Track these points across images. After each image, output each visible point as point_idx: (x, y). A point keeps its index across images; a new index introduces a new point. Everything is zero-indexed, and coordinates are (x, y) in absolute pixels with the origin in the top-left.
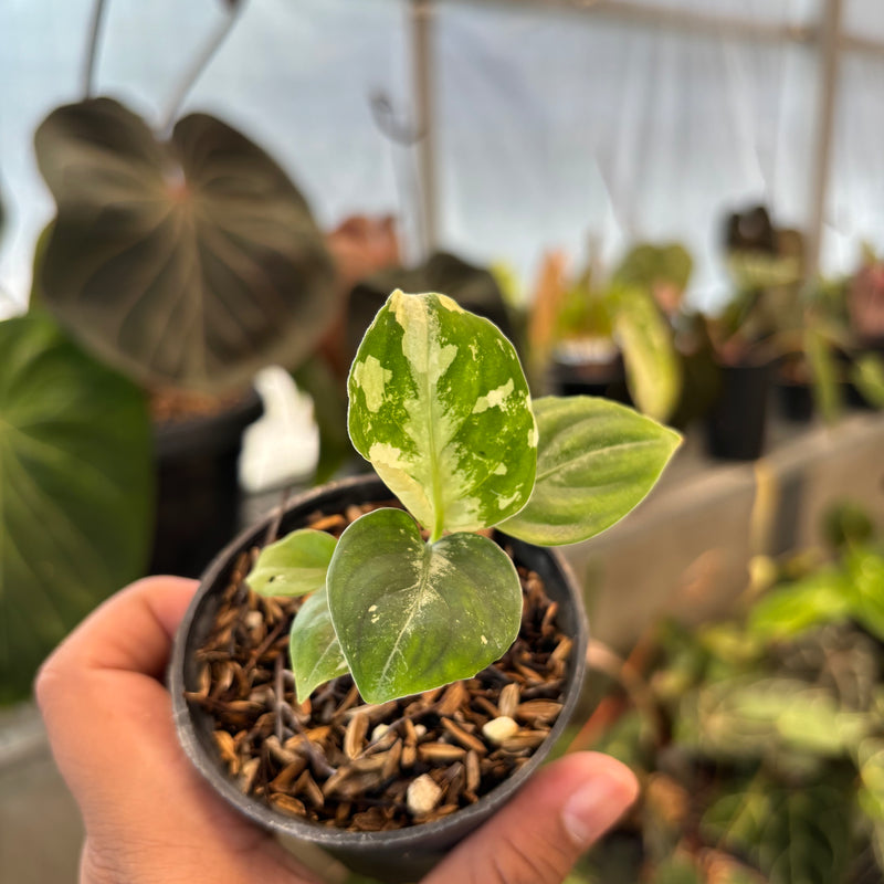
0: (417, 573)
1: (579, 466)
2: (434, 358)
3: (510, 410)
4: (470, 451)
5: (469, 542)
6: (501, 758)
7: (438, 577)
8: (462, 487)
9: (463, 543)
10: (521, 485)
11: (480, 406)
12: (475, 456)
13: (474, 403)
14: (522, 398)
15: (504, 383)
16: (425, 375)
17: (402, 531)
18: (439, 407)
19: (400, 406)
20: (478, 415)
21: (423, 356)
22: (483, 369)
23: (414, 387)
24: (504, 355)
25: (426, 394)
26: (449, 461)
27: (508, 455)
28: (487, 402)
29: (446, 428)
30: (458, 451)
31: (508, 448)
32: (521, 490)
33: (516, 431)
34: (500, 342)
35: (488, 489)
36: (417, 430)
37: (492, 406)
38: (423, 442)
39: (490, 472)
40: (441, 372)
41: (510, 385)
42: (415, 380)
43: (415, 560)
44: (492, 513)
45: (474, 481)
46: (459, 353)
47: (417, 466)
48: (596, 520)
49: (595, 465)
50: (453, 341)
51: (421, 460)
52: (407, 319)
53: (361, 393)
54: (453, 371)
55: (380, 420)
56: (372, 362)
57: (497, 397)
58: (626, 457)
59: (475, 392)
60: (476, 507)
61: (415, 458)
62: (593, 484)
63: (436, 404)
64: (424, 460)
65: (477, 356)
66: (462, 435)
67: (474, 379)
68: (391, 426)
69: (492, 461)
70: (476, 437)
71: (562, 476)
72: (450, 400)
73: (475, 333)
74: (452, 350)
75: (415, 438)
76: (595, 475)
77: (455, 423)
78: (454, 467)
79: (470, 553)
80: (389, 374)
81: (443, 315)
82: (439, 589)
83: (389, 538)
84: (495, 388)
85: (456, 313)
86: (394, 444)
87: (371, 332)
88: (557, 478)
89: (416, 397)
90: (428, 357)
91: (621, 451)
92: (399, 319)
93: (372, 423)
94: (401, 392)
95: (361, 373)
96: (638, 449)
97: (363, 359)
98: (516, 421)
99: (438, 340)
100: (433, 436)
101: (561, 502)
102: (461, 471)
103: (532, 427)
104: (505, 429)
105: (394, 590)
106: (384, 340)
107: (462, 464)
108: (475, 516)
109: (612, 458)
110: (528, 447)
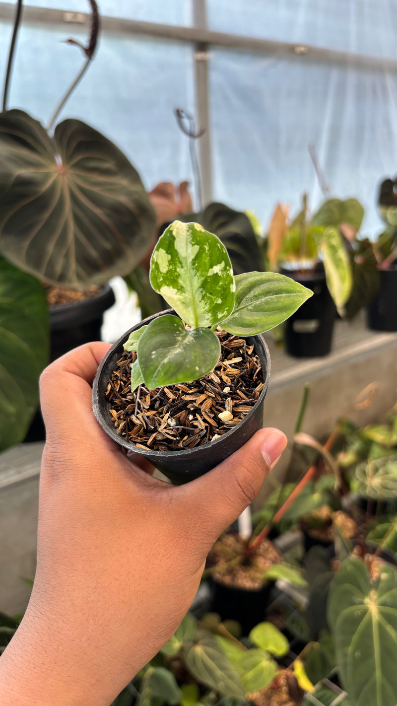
0: (178, 342)
1: (260, 302)
2: (190, 250)
3: (223, 275)
4: (206, 292)
5: (203, 331)
6: (224, 429)
7: (186, 344)
8: (204, 308)
9: (201, 331)
10: (227, 308)
11: (210, 273)
12: (208, 295)
13: (208, 271)
14: (229, 270)
15: (220, 263)
16: (186, 258)
17: (175, 325)
18: (193, 272)
19: (175, 271)
20: (209, 277)
21: (184, 249)
22: (211, 256)
23: (181, 263)
24: (220, 251)
25: (187, 266)
26: (198, 297)
27: (222, 295)
28: (213, 271)
29: (197, 282)
30: (202, 292)
31: (222, 292)
32: (227, 310)
33: (225, 284)
34: (219, 245)
35: (215, 309)
36: (184, 282)
37: (215, 273)
38: (188, 288)
39: (215, 302)
40: (193, 257)
41: (223, 264)
42: (181, 260)
43: (178, 337)
44: (215, 320)
45: (208, 306)
46: (200, 249)
47: (185, 298)
48: (262, 326)
49: (267, 303)
50: (197, 243)
51: (186, 295)
52: (178, 233)
53: (157, 265)
54: (198, 257)
55: (167, 277)
56: (162, 251)
57: (217, 269)
58: (282, 300)
59: (208, 266)
60: (210, 317)
61: (184, 294)
62: (265, 311)
63: (192, 271)
64: (188, 295)
65: (208, 251)
66: (204, 285)
67: (207, 261)
68: (172, 279)
69: (215, 297)
70: (209, 286)
71: (252, 307)
72: (197, 269)
73: (207, 241)
74: (197, 248)
75: (184, 285)
76: (266, 307)
77: (200, 280)
78: (200, 299)
79: (203, 336)
80: (170, 257)
81: (193, 232)
82: (184, 348)
83: (168, 327)
84: (216, 265)
85: (200, 232)
86: (174, 287)
87: (162, 238)
88: (250, 307)
89: (182, 267)
90: (186, 250)
91: (281, 297)
92: (174, 233)
93: (163, 277)
94: (175, 265)
95: (157, 256)
96: (289, 296)
97: (158, 250)
98: (225, 280)
99: (191, 243)
100: (192, 286)
101: (248, 318)
102: (203, 301)
103: (232, 283)
104: (221, 283)
105: (165, 347)
106: (167, 242)
107: (203, 298)
108: (209, 321)
109: (276, 300)
110: (230, 292)
